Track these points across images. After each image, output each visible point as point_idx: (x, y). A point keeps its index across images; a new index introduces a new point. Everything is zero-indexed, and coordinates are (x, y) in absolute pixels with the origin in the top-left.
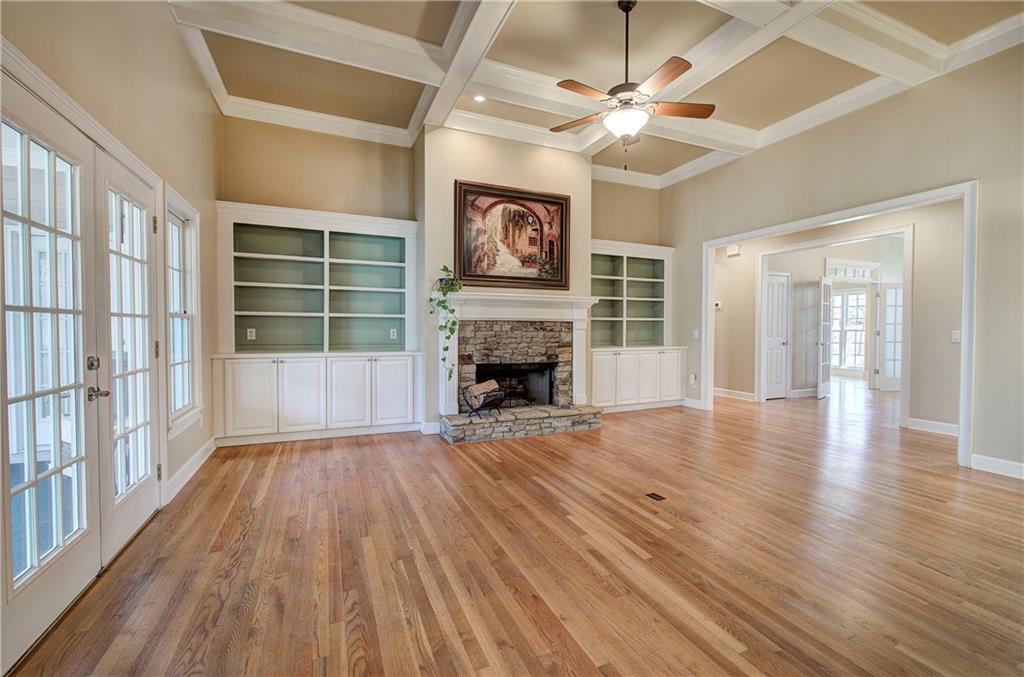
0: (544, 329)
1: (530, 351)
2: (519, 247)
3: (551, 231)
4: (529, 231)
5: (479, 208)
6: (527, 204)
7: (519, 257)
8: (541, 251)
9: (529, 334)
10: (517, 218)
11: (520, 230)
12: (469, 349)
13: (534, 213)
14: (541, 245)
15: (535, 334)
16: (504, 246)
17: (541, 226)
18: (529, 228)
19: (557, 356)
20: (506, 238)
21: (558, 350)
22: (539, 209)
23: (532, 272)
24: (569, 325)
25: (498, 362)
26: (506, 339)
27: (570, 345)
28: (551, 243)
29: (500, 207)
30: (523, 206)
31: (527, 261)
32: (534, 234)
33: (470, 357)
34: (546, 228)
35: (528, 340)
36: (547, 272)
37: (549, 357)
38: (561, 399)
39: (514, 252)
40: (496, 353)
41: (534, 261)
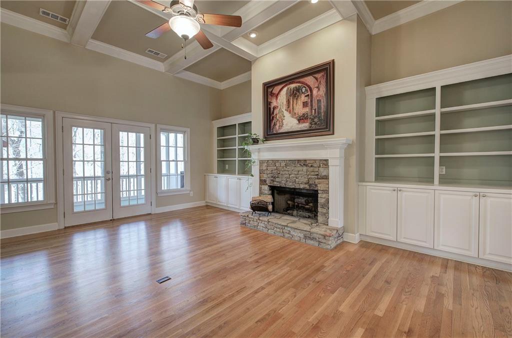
0: (307, 166)
1: (297, 180)
2: (296, 111)
3: (319, 93)
4: (303, 98)
5: (274, 94)
6: (301, 80)
7: (296, 118)
8: (311, 110)
9: (297, 169)
10: (295, 92)
11: (297, 99)
12: (265, 177)
13: (306, 85)
14: (312, 105)
15: (301, 168)
16: (288, 113)
17: (311, 91)
18: (303, 96)
19: (316, 185)
20: (289, 107)
21: (317, 181)
22: (310, 80)
23: (305, 126)
24: (325, 163)
25: (279, 186)
26: (283, 171)
27: (326, 178)
28: (319, 101)
29: (285, 89)
30: (299, 82)
31: (301, 119)
32: (306, 99)
33: (265, 181)
34: (315, 92)
35: (296, 173)
36: (315, 124)
37: (310, 185)
38: (320, 218)
39: (293, 114)
40: (277, 180)
41: (306, 118)
